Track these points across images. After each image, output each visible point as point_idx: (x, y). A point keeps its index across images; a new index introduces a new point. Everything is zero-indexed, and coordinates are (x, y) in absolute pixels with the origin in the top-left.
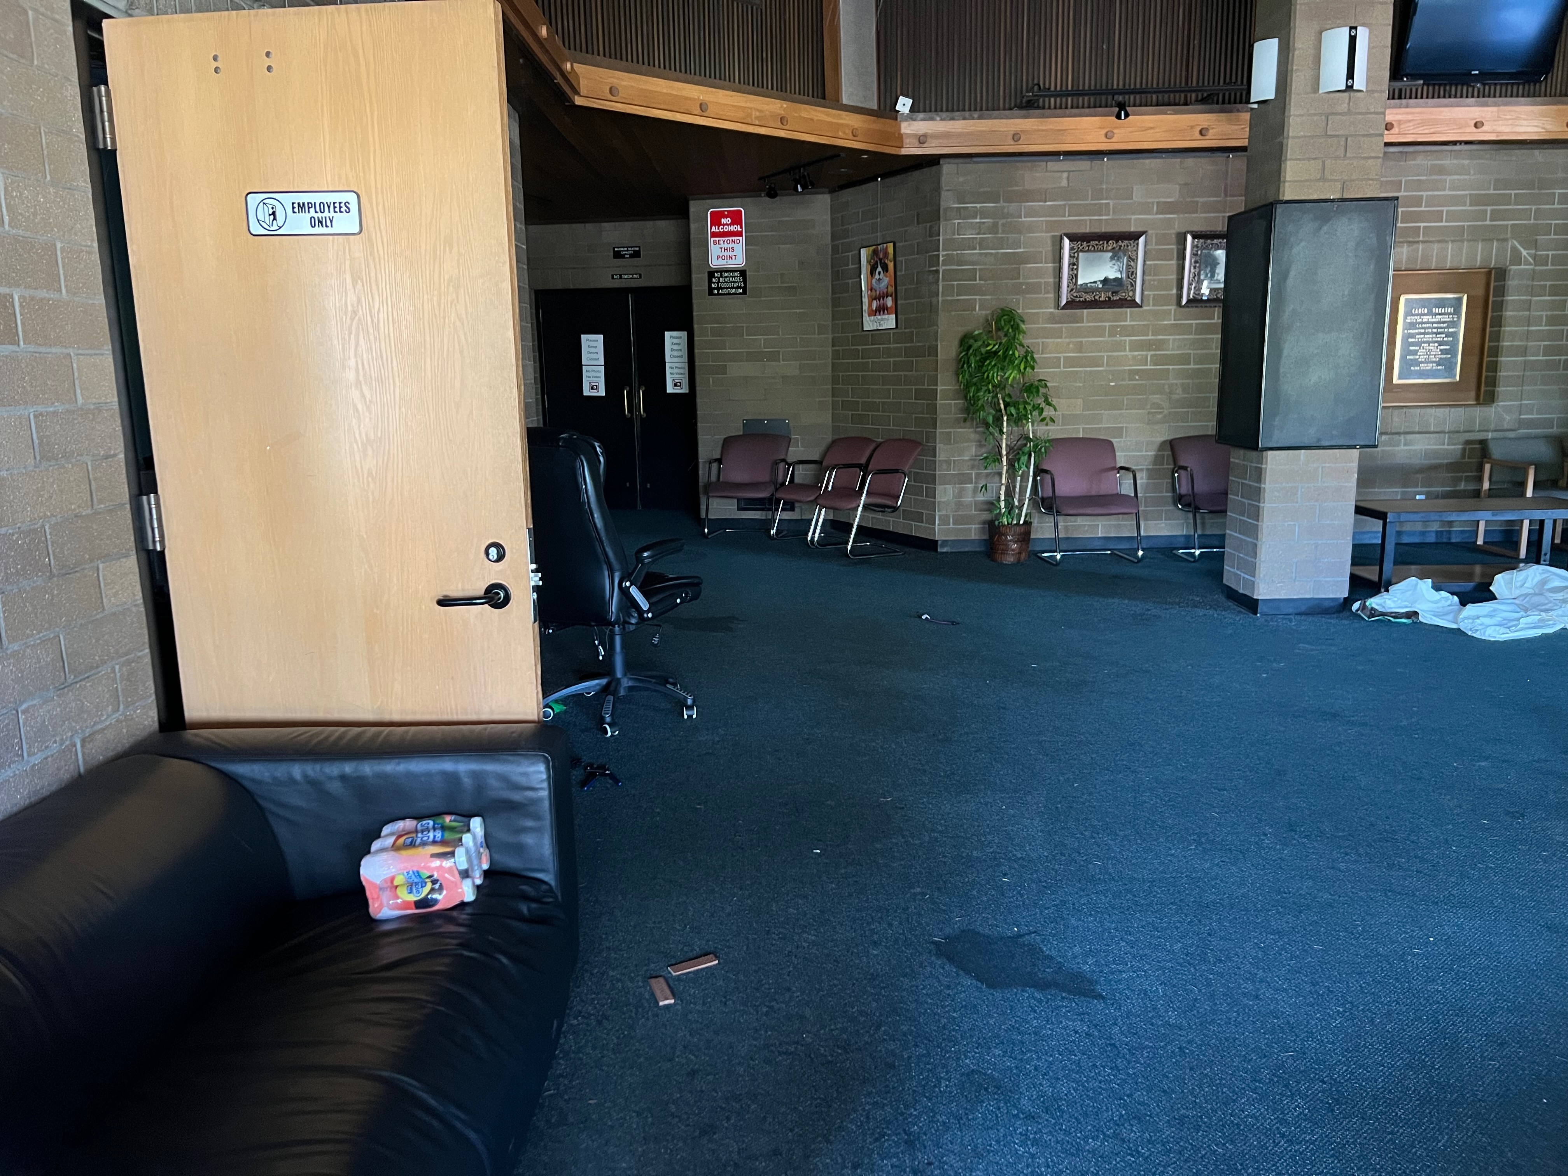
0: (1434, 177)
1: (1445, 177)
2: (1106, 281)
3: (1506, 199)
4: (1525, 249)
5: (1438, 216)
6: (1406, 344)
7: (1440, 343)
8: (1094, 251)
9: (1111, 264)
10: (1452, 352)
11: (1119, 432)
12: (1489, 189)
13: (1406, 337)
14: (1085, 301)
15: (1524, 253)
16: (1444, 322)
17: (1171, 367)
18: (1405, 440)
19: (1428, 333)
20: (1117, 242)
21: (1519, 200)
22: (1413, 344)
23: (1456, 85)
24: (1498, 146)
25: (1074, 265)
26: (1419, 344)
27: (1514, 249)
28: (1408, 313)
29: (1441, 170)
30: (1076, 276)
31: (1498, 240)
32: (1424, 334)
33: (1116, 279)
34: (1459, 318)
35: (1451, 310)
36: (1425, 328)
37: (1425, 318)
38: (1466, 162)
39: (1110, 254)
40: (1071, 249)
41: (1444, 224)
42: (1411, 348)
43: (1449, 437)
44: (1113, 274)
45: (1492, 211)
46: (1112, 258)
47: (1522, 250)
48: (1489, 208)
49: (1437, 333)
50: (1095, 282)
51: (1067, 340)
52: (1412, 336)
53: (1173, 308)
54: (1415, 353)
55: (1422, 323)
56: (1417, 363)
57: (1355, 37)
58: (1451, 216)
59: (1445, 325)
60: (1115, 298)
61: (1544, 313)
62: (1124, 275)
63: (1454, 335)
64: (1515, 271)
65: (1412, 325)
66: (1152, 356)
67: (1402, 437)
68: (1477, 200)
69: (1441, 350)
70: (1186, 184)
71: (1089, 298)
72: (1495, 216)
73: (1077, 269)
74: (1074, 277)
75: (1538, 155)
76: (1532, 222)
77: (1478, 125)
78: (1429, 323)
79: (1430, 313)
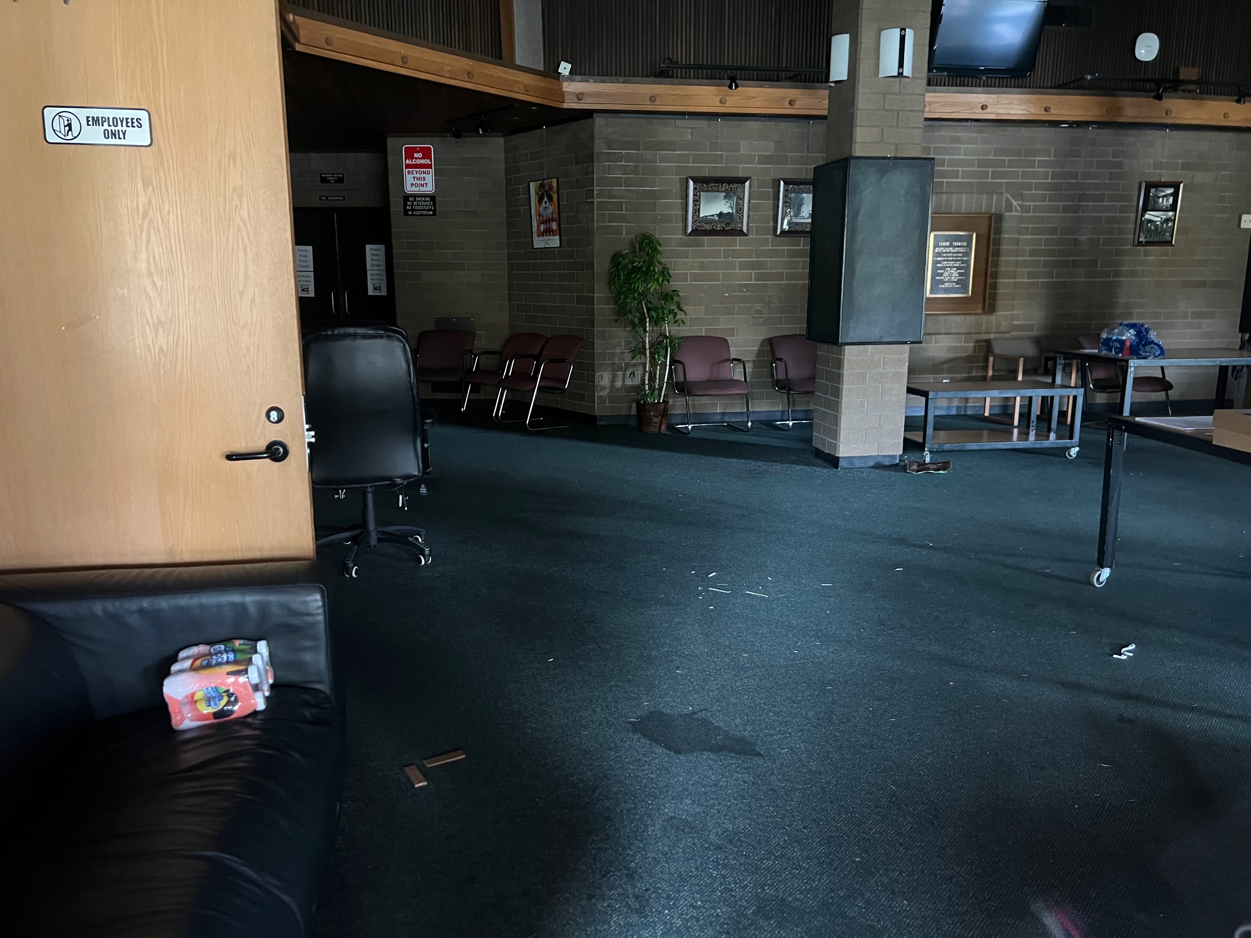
0: (953, 145)
1: (960, 145)
2: (721, 215)
3: (1002, 163)
4: (1015, 200)
5: (955, 175)
6: (935, 268)
7: (958, 268)
8: (712, 191)
9: (724, 202)
10: (966, 274)
11: (732, 332)
12: (990, 155)
13: (935, 263)
14: (705, 230)
15: (1014, 203)
16: (960, 253)
17: (769, 283)
18: (936, 338)
19: (950, 261)
20: (729, 184)
21: (1011, 164)
22: (940, 268)
23: (969, 77)
24: (996, 124)
25: (696, 201)
26: (944, 268)
27: (1007, 199)
28: (936, 246)
29: (957, 140)
30: (699, 210)
31: (997, 193)
32: (948, 261)
33: (729, 213)
34: (970, 250)
35: (965, 244)
36: (948, 257)
37: (948, 249)
38: (975, 135)
39: (724, 194)
40: (695, 189)
41: (959, 180)
42: (939, 271)
43: (965, 337)
44: (726, 209)
45: (993, 172)
46: (725, 197)
47: (1013, 201)
48: (990, 170)
49: (956, 261)
50: (713, 216)
51: (692, 260)
52: (940, 262)
53: (770, 237)
54: (941, 275)
55: (946, 253)
56: (943, 282)
57: (904, 36)
58: (965, 175)
59: (961, 255)
60: (728, 228)
61: (1028, 248)
62: (734, 211)
63: (968, 262)
64: (1008, 216)
65: (939, 254)
66: (755, 273)
67: (933, 337)
68: (982, 163)
69: (959, 273)
70: (779, 142)
71: (708, 227)
72: (995, 175)
73: (699, 205)
74: (697, 211)
75: (1024, 131)
76: (1020, 180)
77: (984, 107)
78: (950, 252)
79: (951, 246)
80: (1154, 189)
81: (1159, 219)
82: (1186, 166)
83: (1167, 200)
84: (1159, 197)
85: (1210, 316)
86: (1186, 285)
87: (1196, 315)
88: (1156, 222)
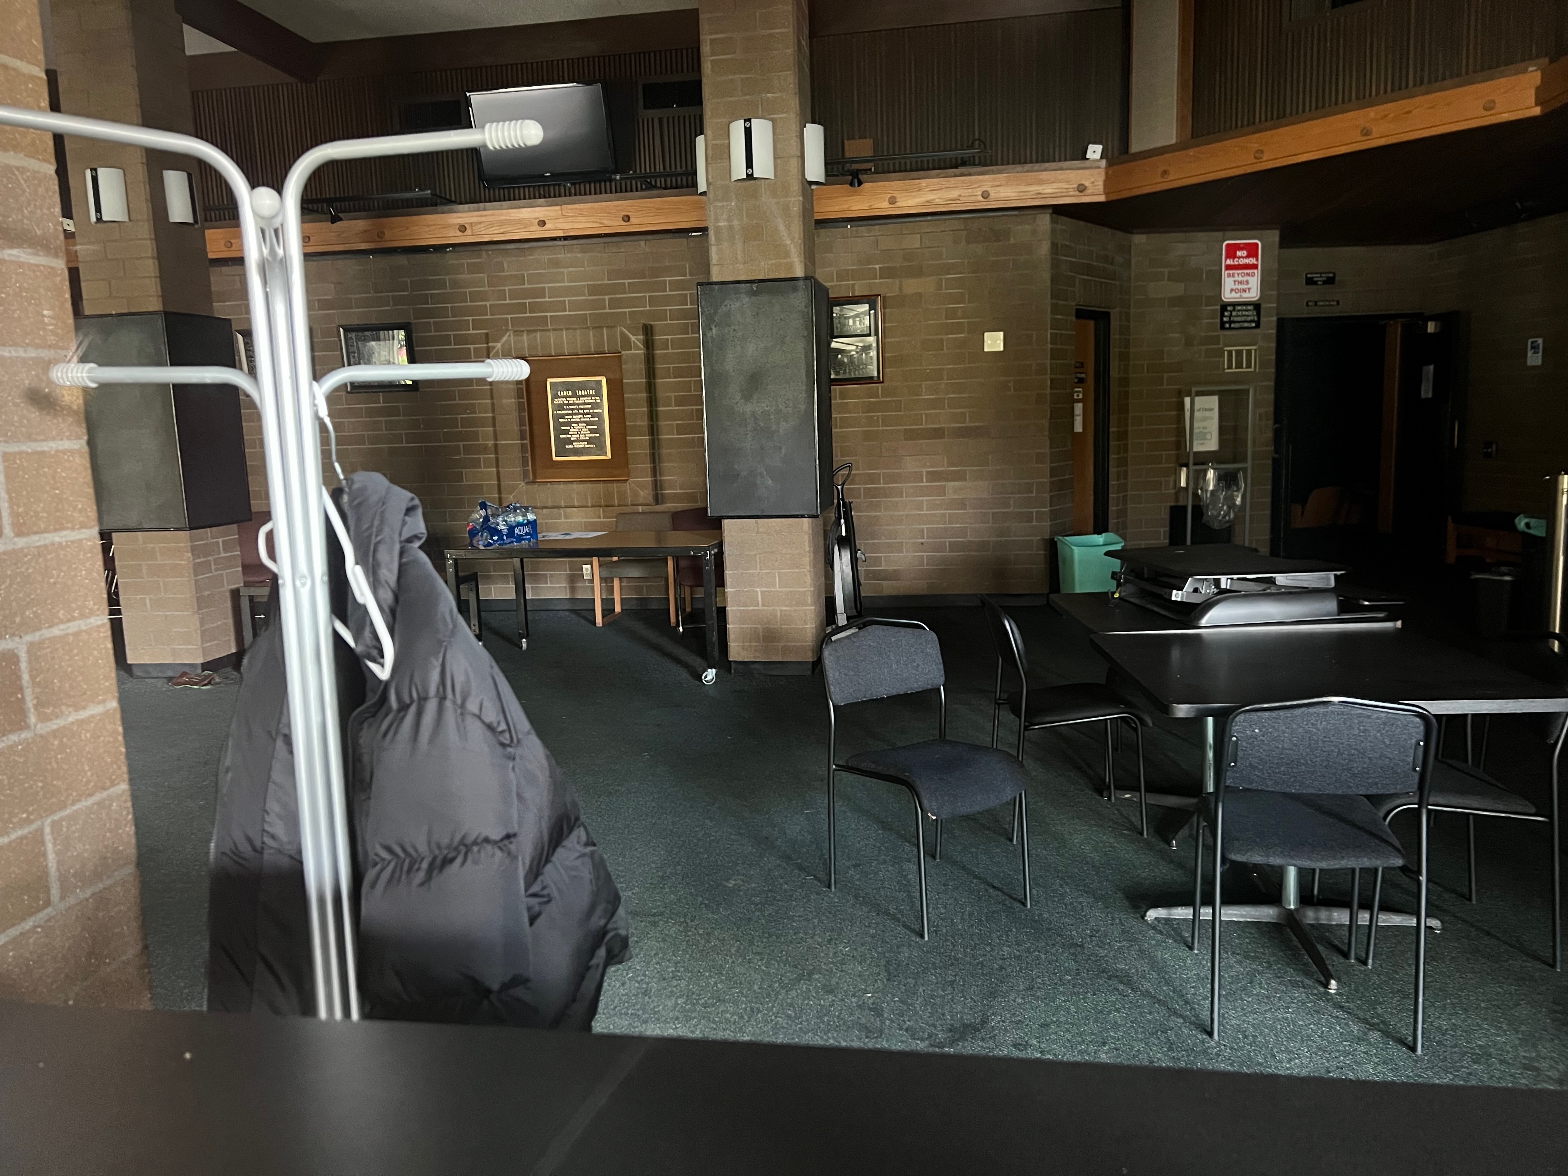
1: (562, 270)
3: (621, 289)
4: (633, 335)
5: (562, 306)
6: (558, 425)
7: (588, 423)
10: (600, 431)
12: (603, 280)
13: (557, 418)
15: (633, 338)
16: (588, 404)
18: (565, 512)
19: (576, 414)
21: (633, 288)
22: (564, 424)
26: (569, 424)
27: (622, 333)
28: (555, 396)
31: (607, 327)
32: (572, 414)
34: (601, 400)
35: (592, 392)
36: (572, 410)
37: (571, 400)
38: (579, 255)
41: (567, 313)
42: (563, 428)
43: (604, 511)
45: (610, 299)
47: (631, 336)
48: (607, 297)
49: (583, 414)
52: (563, 416)
53: (344, 393)
54: (567, 432)
55: (569, 404)
56: (571, 442)
58: (574, 306)
59: (590, 406)
61: (673, 394)
63: (600, 416)
64: (627, 355)
65: (561, 407)
67: (562, 511)
68: (594, 290)
69: (589, 430)
70: (339, 283)
72: (613, 304)
75: (643, 245)
76: (648, 308)
77: (542, 223)
78: (574, 404)
79: (574, 395)
80: (838, 308)
81: (854, 348)
82: (888, 273)
83: (860, 321)
84: (848, 318)
85: (958, 477)
86: (911, 435)
87: (934, 476)
88: (850, 351)
